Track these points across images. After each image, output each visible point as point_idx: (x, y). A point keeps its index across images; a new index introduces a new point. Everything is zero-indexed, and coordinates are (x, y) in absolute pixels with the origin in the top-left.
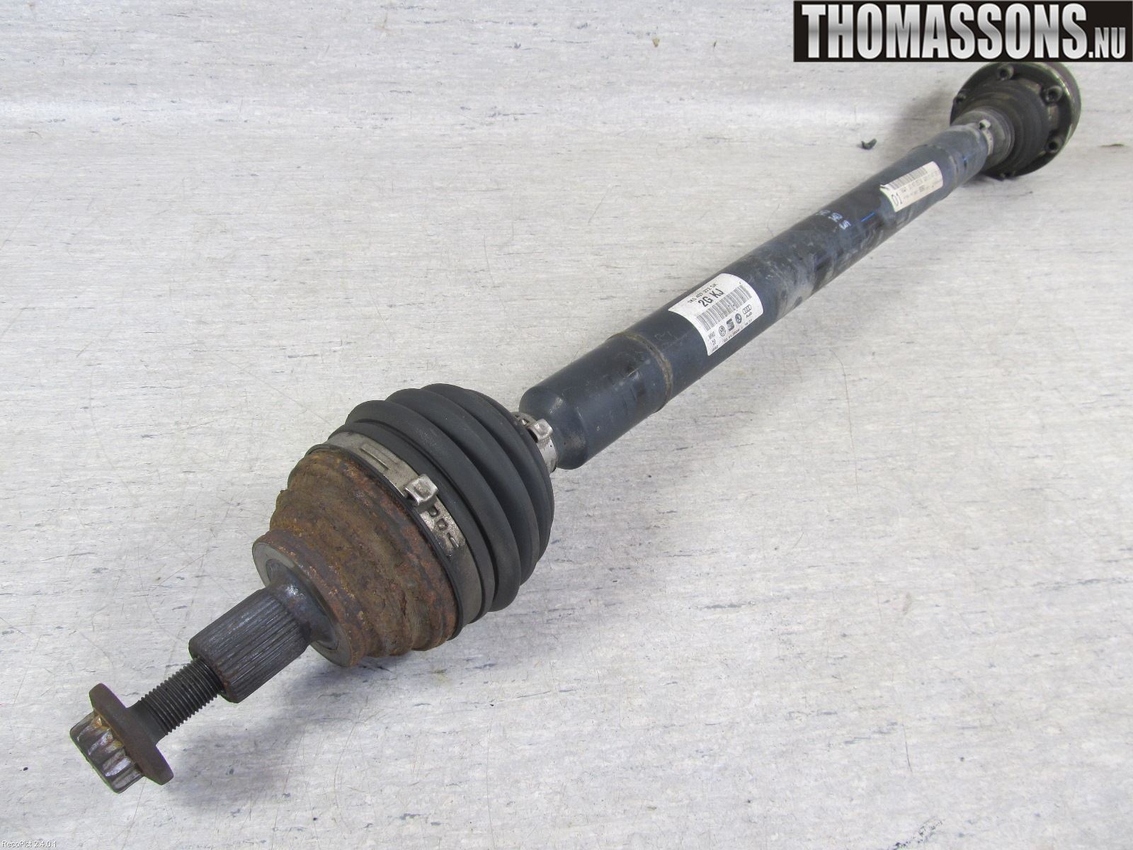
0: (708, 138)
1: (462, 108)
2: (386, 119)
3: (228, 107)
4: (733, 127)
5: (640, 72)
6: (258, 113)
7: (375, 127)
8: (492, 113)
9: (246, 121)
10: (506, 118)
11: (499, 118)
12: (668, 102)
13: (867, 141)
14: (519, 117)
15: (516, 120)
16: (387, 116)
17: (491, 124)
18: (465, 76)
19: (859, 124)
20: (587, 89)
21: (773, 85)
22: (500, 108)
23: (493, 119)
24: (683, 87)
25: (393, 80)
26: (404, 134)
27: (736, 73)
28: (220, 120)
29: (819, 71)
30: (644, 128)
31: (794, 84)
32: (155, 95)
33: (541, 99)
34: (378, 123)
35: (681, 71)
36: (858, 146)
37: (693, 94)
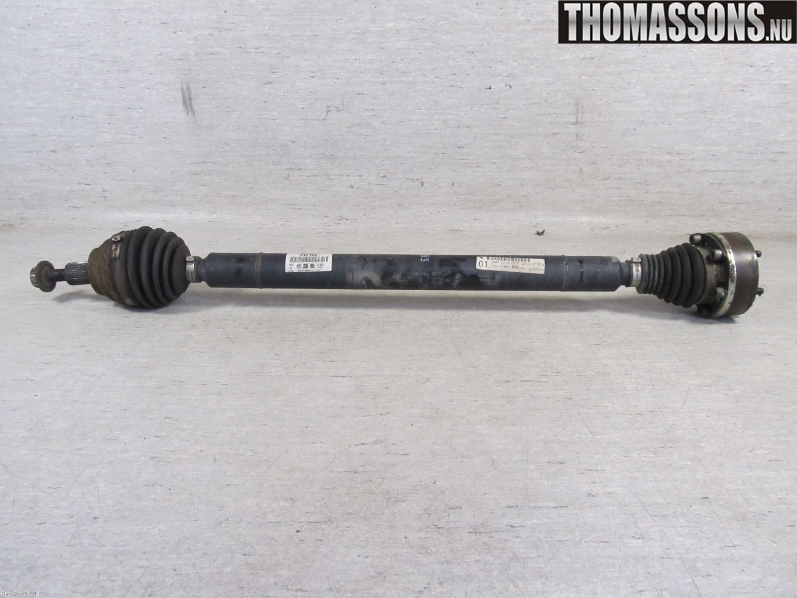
0: (451, 230)
1: (325, 216)
2: (288, 221)
3: (215, 215)
4: (466, 225)
5: (415, 198)
6: (228, 218)
7: (282, 225)
8: (340, 218)
9: (222, 222)
10: (347, 221)
11: (344, 221)
12: (431, 213)
13: (540, 231)
14: (354, 220)
15: (352, 222)
16: (289, 220)
17: (339, 223)
18: (327, 201)
19: (538, 224)
20: (389, 207)
21: (488, 204)
22: (344, 216)
23: (340, 222)
24: (439, 206)
25: (292, 203)
26: (295, 228)
27: (466, 198)
28: (210, 221)
29: (512, 197)
30: (418, 226)
31: (499, 204)
32: (183, 210)
33: (365, 212)
34: (284, 223)
35: (437, 198)
36: (535, 234)
37: (445, 209)
